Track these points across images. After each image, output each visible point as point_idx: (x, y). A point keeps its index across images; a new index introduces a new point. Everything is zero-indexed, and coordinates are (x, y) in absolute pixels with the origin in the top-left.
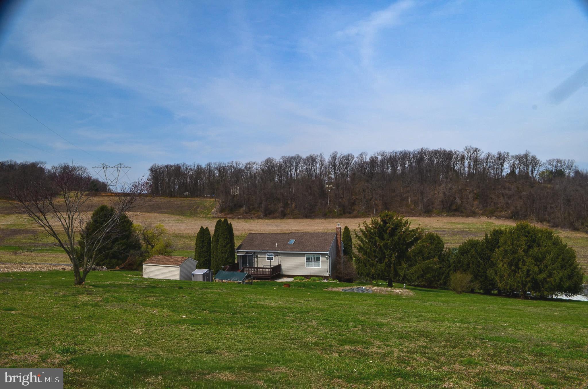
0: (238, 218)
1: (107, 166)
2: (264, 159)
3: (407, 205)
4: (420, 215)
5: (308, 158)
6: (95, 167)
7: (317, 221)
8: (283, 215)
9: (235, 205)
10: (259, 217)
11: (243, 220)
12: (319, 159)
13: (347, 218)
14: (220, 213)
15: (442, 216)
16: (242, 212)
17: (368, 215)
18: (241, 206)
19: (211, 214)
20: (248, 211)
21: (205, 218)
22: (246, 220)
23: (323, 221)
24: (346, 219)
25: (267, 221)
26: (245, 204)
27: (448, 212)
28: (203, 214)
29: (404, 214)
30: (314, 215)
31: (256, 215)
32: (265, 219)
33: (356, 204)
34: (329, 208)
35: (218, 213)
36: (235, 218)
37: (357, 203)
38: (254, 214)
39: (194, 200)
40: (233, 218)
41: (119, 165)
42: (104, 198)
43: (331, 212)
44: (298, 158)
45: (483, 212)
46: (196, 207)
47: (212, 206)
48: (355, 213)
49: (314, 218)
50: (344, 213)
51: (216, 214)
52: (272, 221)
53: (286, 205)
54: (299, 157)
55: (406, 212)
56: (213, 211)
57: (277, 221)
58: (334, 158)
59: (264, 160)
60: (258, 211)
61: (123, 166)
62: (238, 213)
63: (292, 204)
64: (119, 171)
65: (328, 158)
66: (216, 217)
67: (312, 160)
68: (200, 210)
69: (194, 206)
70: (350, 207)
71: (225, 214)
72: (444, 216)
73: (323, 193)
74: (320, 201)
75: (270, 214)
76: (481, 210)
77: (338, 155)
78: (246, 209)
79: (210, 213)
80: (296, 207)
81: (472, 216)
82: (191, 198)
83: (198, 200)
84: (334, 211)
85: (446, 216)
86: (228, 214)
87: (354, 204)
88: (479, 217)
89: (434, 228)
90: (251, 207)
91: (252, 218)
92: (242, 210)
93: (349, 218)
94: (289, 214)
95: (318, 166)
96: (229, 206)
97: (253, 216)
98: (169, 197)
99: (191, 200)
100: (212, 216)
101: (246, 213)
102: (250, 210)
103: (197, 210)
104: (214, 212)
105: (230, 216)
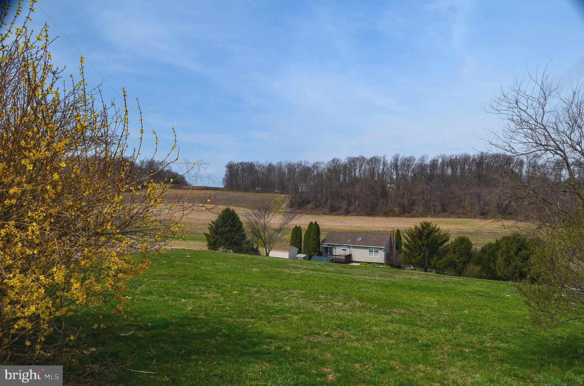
0: (306, 214)
1: (189, 163)
2: (330, 159)
3: (463, 207)
4: (475, 217)
5: (371, 159)
6: (179, 163)
7: (378, 218)
8: (347, 213)
9: (303, 202)
10: (325, 214)
11: (311, 215)
12: (382, 160)
13: (406, 217)
14: (290, 208)
16: (310, 208)
17: (427, 215)
18: (308, 203)
20: (315, 208)
21: (276, 212)
22: (313, 216)
23: (384, 219)
24: (405, 218)
25: (332, 217)
26: (312, 201)
28: (275, 209)
29: (460, 216)
30: (375, 214)
31: (322, 211)
32: (330, 215)
33: (415, 205)
34: (389, 207)
35: (288, 208)
36: (303, 213)
37: (416, 203)
38: (321, 210)
39: (266, 196)
41: (200, 162)
42: (186, 191)
43: (391, 211)
44: (362, 159)
46: (268, 202)
47: (283, 202)
48: (414, 212)
49: (375, 216)
50: (404, 213)
51: (286, 209)
52: (336, 217)
53: (350, 203)
54: (363, 157)
55: (462, 214)
56: (283, 206)
57: (341, 218)
58: (396, 160)
59: (330, 160)
60: (324, 207)
62: (306, 209)
63: (355, 202)
64: (199, 167)
65: (390, 160)
66: (285, 212)
67: (375, 161)
68: (271, 205)
69: (266, 201)
70: (409, 207)
71: (295, 210)
72: (498, 219)
73: (385, 194)
74: (381, 200)
75: (335, 211)
76: (535, 214)
77: (400, 157)
78: (313, 206)
79: (281, 208)
80: (359, 205)
82: (263, 193)
83: (269, 196)
84: (394, 210)
85: (500, 219)
86: (298, 209)
87: (413, 204)
89: (488, 230)
90: (318, 203)
91: (318, 214)
92: (309, 206)
93: (408, 217)
94: (352, 212)
95: (381, 167)
96: (298, 202)
97: (319, 212)
98: (243, 192)
99: (263, 195)
100: (282, 211)
101: (313, 209)
102: (317, 207)
103: (269, 205)
104: (285, 207)
105: (299, 211)
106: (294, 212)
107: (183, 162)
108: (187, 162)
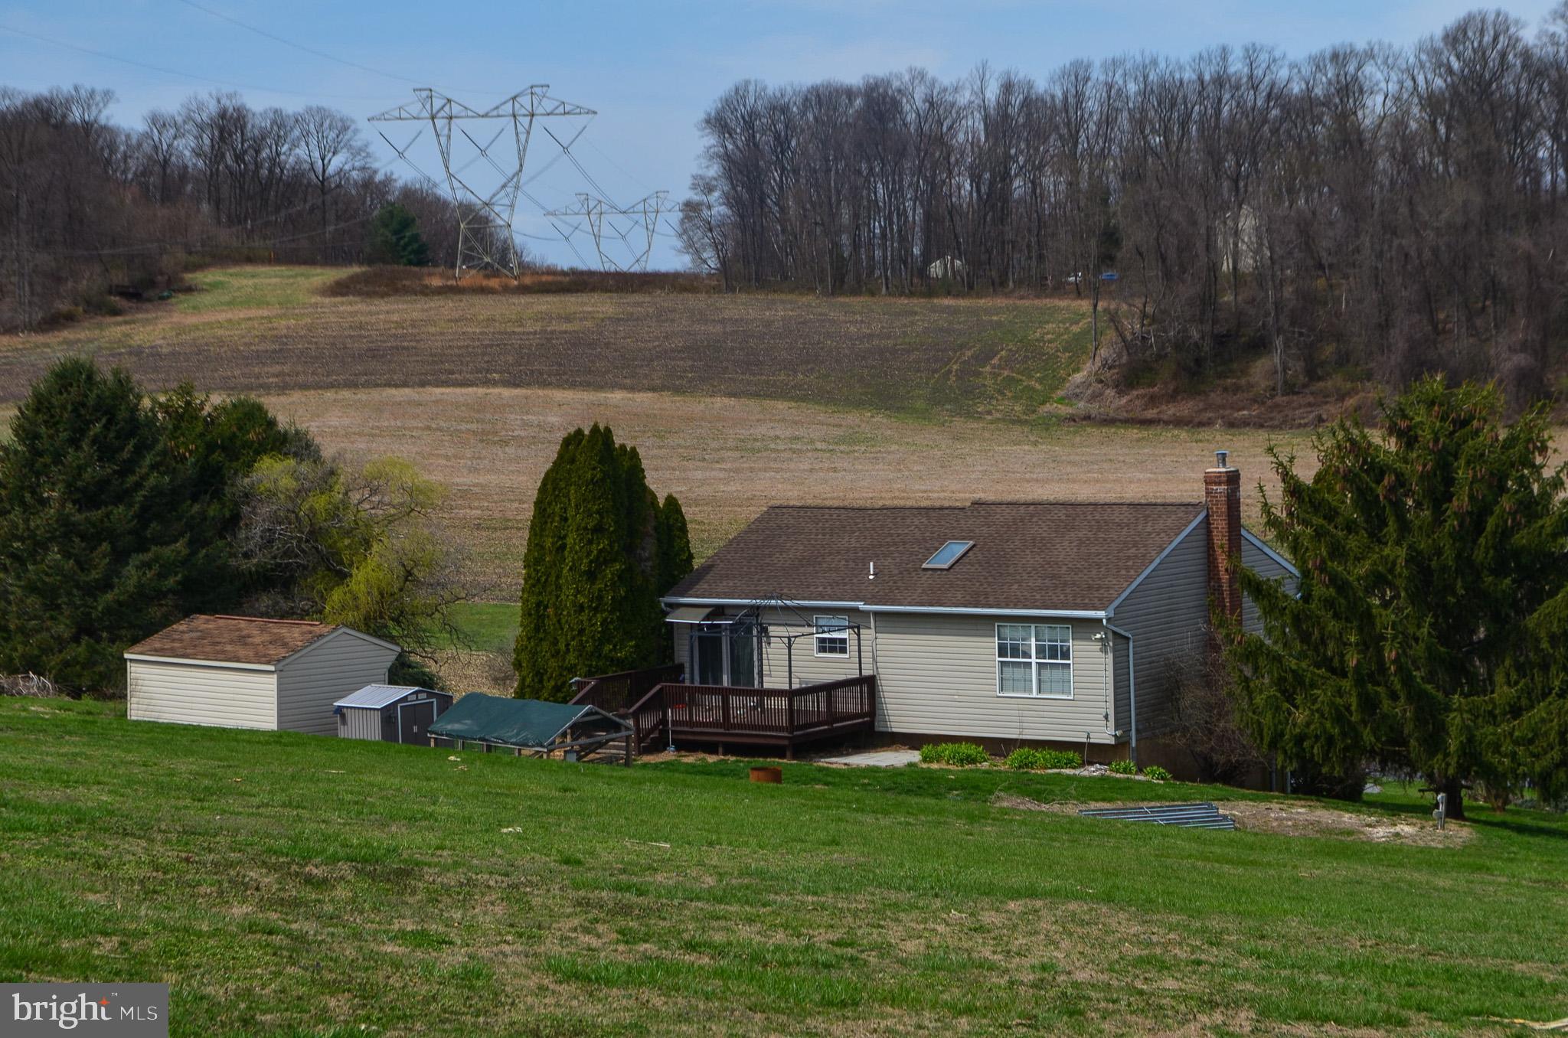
0: (1232, 425)
1: (456, 109)
6: (383, 117)
9: (1221, 341)
14: (1121, 393)
16: (1264, 384)
18: (1259, 346)
19: (1061, 400)
20: (1302, 379)
21: (1020, 422)
26: (1279, 331)
28: (1016, 398)
35: (1110, 392)
36: (1209, 423)
38: (1342, 397)
39: (975, 312)
40: (1201, 424)
41: (525, 100)
42: (435, 302)
46: (975, 357)
47: (1077, 349)
51: (1094, 397)
56: (1078, 377)
60: (1369, 376)
61: (548, 105)
62: (1237, 389)
64: (523, 137)
66: (1087, 417)
68: (995, 375)
69: (962, 347)
71: (1153, 401)
78: (1285, 369)
79: (1060, 393)
82: (957, 296)
83: (1000, 311)
86: (1173, 397)
90: (1329, 350)
92: (1261, 370)
96: (1178, 347)
98: (825, 293)
99: (955, 311)
100: (1065, 410)
101: (1290, 389)
102: (1313, 373)
103: (978, 374)
104: (1086, 384)
105: (1185, 408)
106: (1151, 413)
107: (415, 109)
108: (438, 103)
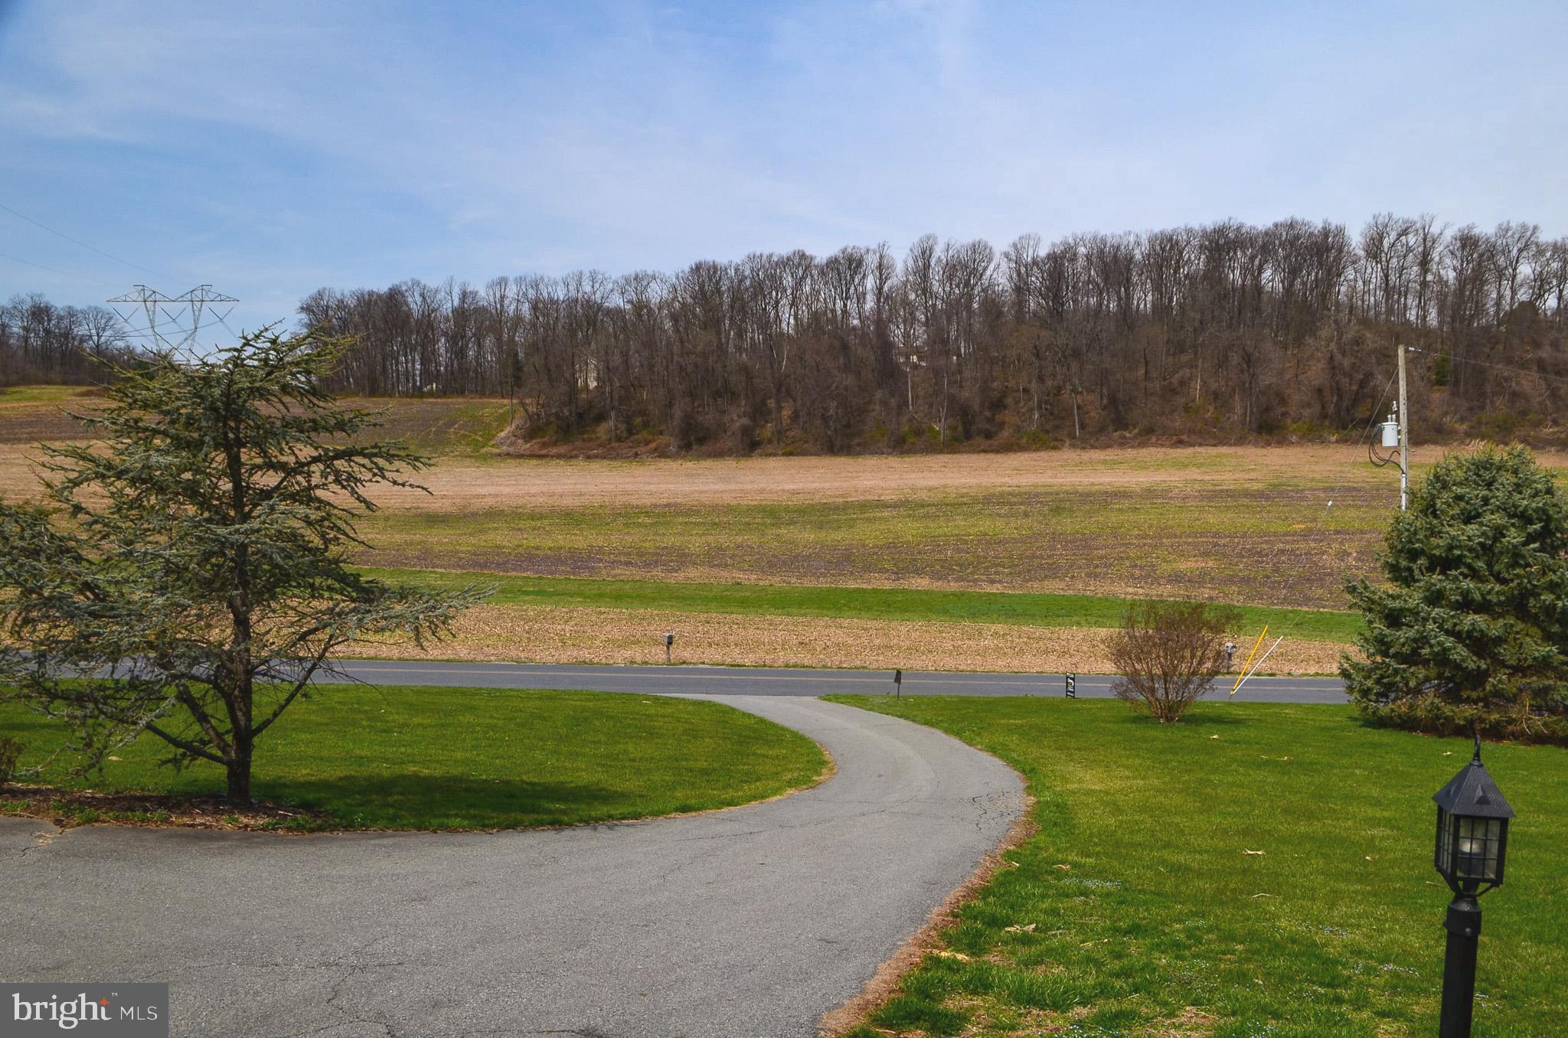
0: (588, 457)
1: (158, 297)
2: (685, 265)
3: (1187, 409)
4: (1241, 441)
5: (833, 263)
6: (116, 300)
7: (872, 461)
8: (750, 446)
9: (581, 416)
10: (662, 454)
11: (606, 462)
12: (871, 261)
13: (979, 452)
14: (526, 442)
15: (1323, 441)
16: (604, 437)
17: (1056, 440)
18: (601, 417)
19: (493, 446)
20: (625, 435)
21: (470, 457)
22: (615, 463)
23: (894, 461)
24: (976, 456)
25: (690, 464)
26: (613, 408)
27: (1344, 427)
28: (468, 445)
29: (1184, 437)
30: (859, 445)
31: (653, 445)
32: (684, 458)
33: (1005, 407)
34: (910, 420)
35: (520, 441)
36: (576, 457)
37: (1009, 401)
38: (647, 443)
39: (447, 404)
40: (571, 457)
41: (198, 293)
43: (918, 433)
44: (800, 262)
45: (1472, 427)
46: (445, 424)
47: (502, 420)
48: (1006, 433)
49: (859, 454)
50: (968, 436)
51: (512, 444)
52: (708, 463)
53: (759, 413)
54: (803, 256)
55: (1191, 432)
56: (503, 434)
57: (726, 466)
58: (925, 254)
59: (687, 270)
60: (661, 433)
61: (212, 296)
62: (590, 440)
63: (780, 408)
64: (197, 313)
65: (904, 257)
66: (508, 454)
67: (850, 265)
68: (456, 433)
69: (438, 419)
70: (988, 414)
71: (544, 445)
72: (1330, 442)
73: (888, 372)
74: (879, 394)
75: (702, 441)
76: (1462, 420)
77: (938, 252)
78: (617, 429)
79: (492, 442)
80: (795, 417)
81: (1435, 443)
82: (438, 397)
83: (459, 404)
84: (931, 429)
85: (1337, 442)
86: (555, 444)
87: (998, 405)
88: (1462, 442)
89: (1313, 480)
90: (638, 421)
91: (636, 455)
92: (603, 430)
93: (985, 451)
94: (770, 442)
95: (870, 283)
96: (557, 418)
97: (641, 449)
98: (365, 396)
100: (495, 451)
101: (619, 439)
102: (631, 431)
103: (446, 433)
104: (507, 437)
105: (562, 449)
106: (544, 452)
107: (135, 296)
108: (148, 293)
